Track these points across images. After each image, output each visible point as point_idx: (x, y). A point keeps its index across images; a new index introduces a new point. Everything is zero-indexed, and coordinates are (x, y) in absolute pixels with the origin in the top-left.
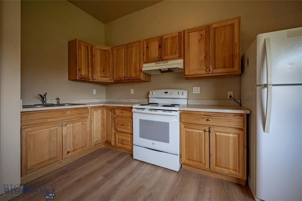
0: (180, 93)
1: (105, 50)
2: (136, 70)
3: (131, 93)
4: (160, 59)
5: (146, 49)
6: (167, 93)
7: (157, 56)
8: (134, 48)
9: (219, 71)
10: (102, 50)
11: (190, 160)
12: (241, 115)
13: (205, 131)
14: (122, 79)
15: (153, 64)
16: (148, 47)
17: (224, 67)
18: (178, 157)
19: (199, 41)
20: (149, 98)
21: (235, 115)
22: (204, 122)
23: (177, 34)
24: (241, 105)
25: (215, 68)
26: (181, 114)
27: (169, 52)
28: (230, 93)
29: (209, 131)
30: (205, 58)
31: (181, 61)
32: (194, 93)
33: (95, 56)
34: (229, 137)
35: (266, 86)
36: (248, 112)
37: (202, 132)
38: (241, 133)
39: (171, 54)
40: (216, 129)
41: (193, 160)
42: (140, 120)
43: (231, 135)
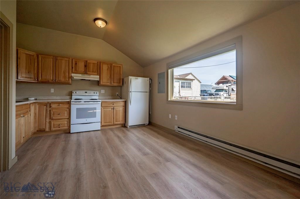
0: (95, 93)
1: (30, 55)
2: (65, 77)
3: (51, 92)
4: (85, 73)
5: (75, 65)
6: (87, 92)
7: (83, 70)
8: (63, 61)
9: (115, 84)
10: (28, 54)
11: (105, 123)
12: (124, 101)
13: (112, 109)
14: (50, 81)
15: (80, 75)
16: (76, 64)
17: (117, 83)
18: (100, 123)
19: (107, 69)
20: (72, 96)
21: (122, 101)
22: (112, 105)
23: (97, 63)
24: (121, 98)
25: (114, 83)
26: (102, 103)
27: (91, 71)
28: (117, 93)
29: (114, 109)
30: (110, 78)
31: (98, 77)
32: (101, 93)
33: (20, 58)
34: (120, 110)
35: (131, 92)
36: (126, 100)
37: (111, 109)
38: (124, 107)
39: (93, 72)
40: (116, 107)
41: (107, 123)
42: (77, 109)
43: (121, 109)
